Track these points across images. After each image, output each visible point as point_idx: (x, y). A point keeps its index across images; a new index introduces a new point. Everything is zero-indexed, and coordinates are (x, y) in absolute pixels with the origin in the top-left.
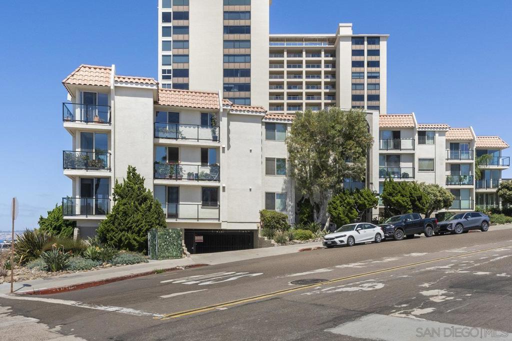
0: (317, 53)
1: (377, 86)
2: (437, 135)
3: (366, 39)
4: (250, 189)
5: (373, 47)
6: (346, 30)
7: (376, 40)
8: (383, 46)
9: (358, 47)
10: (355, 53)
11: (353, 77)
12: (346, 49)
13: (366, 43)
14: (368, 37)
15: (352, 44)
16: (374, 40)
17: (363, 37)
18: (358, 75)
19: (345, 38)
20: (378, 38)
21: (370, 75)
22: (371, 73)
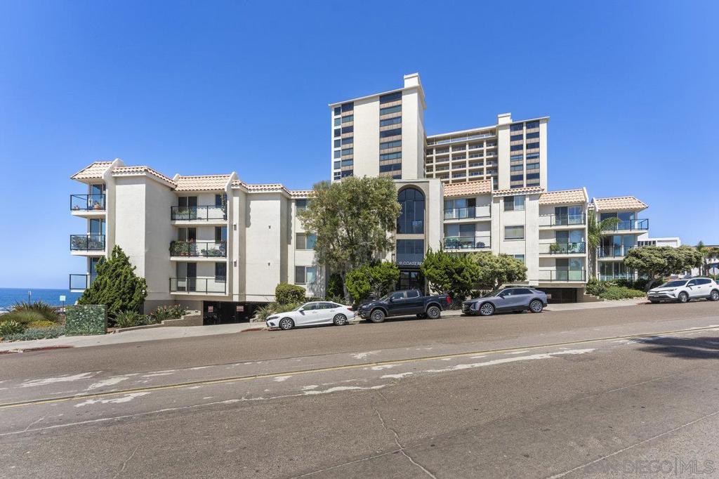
0: (480, 144)
1: (537, 165)
2: (527, 199)
3: (525, 124)
4: (269, 264)
5: (532, 131)
6: (505, 119)
7: (536, 124)
8: (543, 128)
9: (517, 133)
10: (513, 138)
11: (511, 160)
12: (504, 137)
13: (525, 128)
14: (527, 123)
15: (511, 131)
17: (522, 123)
18: (517, 157)
19: (504, 127)
20: (538, 121)
21: (529, 156)
22: (530, 154)
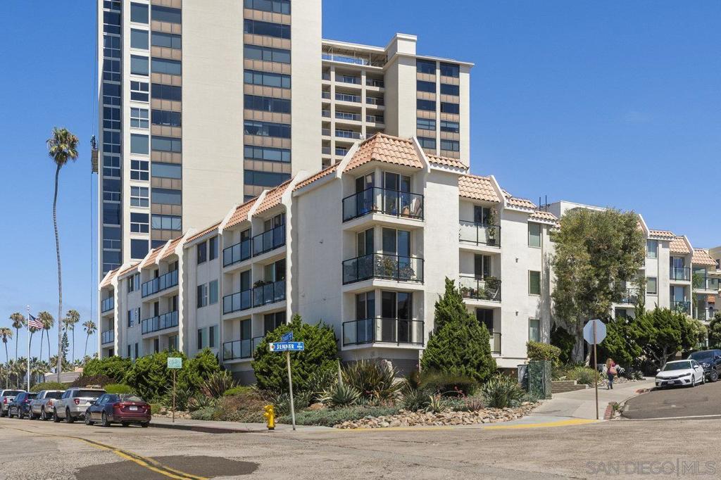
0: (353, 76)
1: (455, 145)
2: (660, 245)
3: (438, 65)
4: (517, 313)
5: (450, 80)
6: (407, 46)
7: (454, 69)
8: (464, 80)
9: (427, 77)
10: (423, 86)
11: (419, 126)
12: (407, 77)
13: (438, 72)
14: (442, 63)
15: (418, 71)
16: (451, 70)
17: (434, 62)
18: (427, 123)
19: (406, 59)
20: (457, 66)
21: (444, 125)
22: (446, 122)
